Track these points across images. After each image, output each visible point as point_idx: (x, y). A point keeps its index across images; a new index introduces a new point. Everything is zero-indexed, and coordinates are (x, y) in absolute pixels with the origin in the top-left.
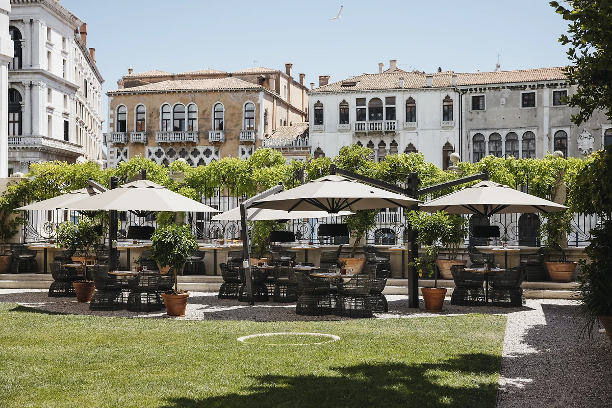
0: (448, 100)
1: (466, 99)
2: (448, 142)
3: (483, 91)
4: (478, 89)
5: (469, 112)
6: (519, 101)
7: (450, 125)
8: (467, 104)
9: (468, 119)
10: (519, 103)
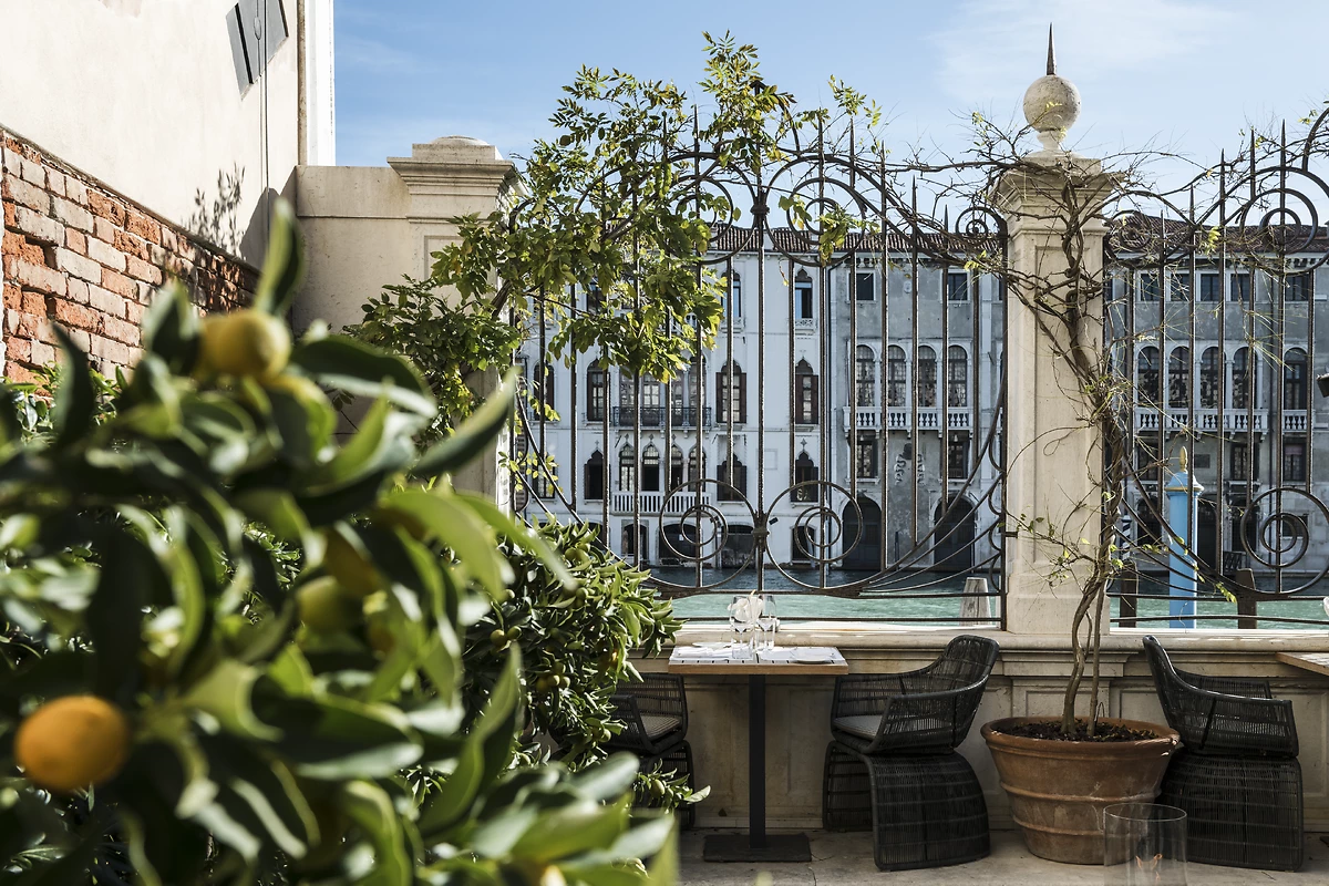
0: (803, 279)
1: (837, 278)
2: (803, 360)
3: (871, 265)
4: (862, 260)
5: (843, 304)
6: (938, 287)
7: (808, 327)
8: (840, 287)
9: (841, 317)
10: (938, 291)
